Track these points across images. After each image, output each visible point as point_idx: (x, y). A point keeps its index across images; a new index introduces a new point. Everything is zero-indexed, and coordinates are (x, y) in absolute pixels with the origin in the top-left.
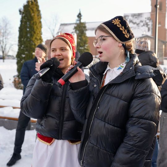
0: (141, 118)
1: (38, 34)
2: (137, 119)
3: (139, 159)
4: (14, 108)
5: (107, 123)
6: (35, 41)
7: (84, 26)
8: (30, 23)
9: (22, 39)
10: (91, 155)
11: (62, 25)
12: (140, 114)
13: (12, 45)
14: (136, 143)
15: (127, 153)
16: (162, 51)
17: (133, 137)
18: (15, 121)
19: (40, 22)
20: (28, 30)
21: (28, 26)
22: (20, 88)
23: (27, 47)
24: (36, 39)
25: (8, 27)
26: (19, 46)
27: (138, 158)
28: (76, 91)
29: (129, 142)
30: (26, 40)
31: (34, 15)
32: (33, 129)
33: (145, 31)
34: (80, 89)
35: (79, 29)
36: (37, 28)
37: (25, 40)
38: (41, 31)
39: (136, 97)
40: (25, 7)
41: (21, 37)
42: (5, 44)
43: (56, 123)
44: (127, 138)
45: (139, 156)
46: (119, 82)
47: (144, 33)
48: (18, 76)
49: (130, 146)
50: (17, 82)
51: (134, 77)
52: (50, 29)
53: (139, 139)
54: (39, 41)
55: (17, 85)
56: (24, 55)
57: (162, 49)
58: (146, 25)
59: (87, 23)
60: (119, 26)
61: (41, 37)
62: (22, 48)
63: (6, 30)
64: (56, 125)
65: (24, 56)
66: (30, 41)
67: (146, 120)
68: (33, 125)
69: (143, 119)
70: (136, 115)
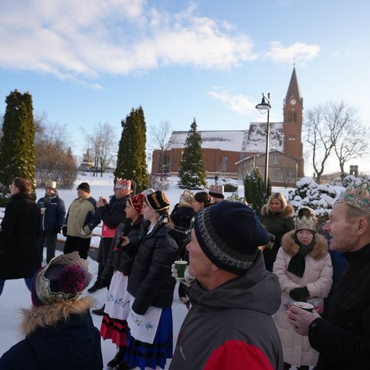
1: (141, 149)
6: (136, 157)
7: (198, 137)
8: (133, 136)
9: (122, 155)
19: (145, 136)
21: (130, 140)
23: (127, 163)
24: (138, 154)
25: (110, 135)
26: (118, 162)
30: (127, 156)
31: (138, 129)
35: (192, 140)
36: (140, 142)
37: (125, 156)
40: (128, 118)
42: (104, 155)
47: (274, 148)
54: (141, 158)
58: (277, 138)
61: (144, 152)
62: (121, 165)
63: (108, 138)
66: (131, 156)
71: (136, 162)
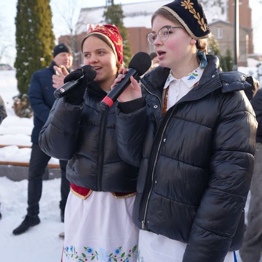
0: (234, 151)
1: (46, 27)
2: (229, 152)
3: (236, 209)
4: (20, 147)
5: (181, 161)
6: (42, 38)
7: (119, 10)
8: (32, 9)
9: (22, 37)
10: (159, 212)
11: (83, 10)
12: (233, 145)
13: (6, 47)
14: (231, 187)
15: (218, 203)
16: (245, 45)
17: (225, 178)
18: (23, 168)
19: (49, 7)
20: (30, 21)
21: (30, 14)
22: (25, 115)
23: (30, 49)
24: (44, 35)
26: (18, 49)
27: (235, 207)
28: (130, 115)
29: (219, 187)
30: (29, 38)
32: (52, 178)
33: (217, 14)
34: (136, 112)
35: (111, 15)
36: (44, 17)
37: (26, 38)
38: (51, 23)
39: (223, 120)
41: (19, 34)
43: (93, 167)
44: (215, 181)
45: (235, 205)
46: (197, 99)
47: (216, 17)
48: (20, 97)
49: (221, 192)
50: (19, 106)
51: (220, 89)
52: (64, 17)
53: (234, 181)
54: (49, 39)
55: (20, 111)
56: (26, 62)
57: (245, 42)
58: (218, 4)
59: (124, 5)
60: (193, 11)
61: (52, 32)
62: (22, 51)
64: (93, 170)
65: (26, 64)
66: (35, 39)
67: (242, 152)
68: (53, 172)
69: (238, 151)
70: (227, 146)
71: (43, 46)
